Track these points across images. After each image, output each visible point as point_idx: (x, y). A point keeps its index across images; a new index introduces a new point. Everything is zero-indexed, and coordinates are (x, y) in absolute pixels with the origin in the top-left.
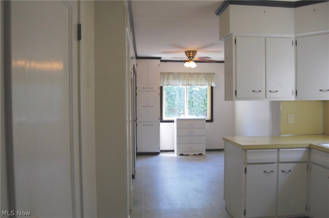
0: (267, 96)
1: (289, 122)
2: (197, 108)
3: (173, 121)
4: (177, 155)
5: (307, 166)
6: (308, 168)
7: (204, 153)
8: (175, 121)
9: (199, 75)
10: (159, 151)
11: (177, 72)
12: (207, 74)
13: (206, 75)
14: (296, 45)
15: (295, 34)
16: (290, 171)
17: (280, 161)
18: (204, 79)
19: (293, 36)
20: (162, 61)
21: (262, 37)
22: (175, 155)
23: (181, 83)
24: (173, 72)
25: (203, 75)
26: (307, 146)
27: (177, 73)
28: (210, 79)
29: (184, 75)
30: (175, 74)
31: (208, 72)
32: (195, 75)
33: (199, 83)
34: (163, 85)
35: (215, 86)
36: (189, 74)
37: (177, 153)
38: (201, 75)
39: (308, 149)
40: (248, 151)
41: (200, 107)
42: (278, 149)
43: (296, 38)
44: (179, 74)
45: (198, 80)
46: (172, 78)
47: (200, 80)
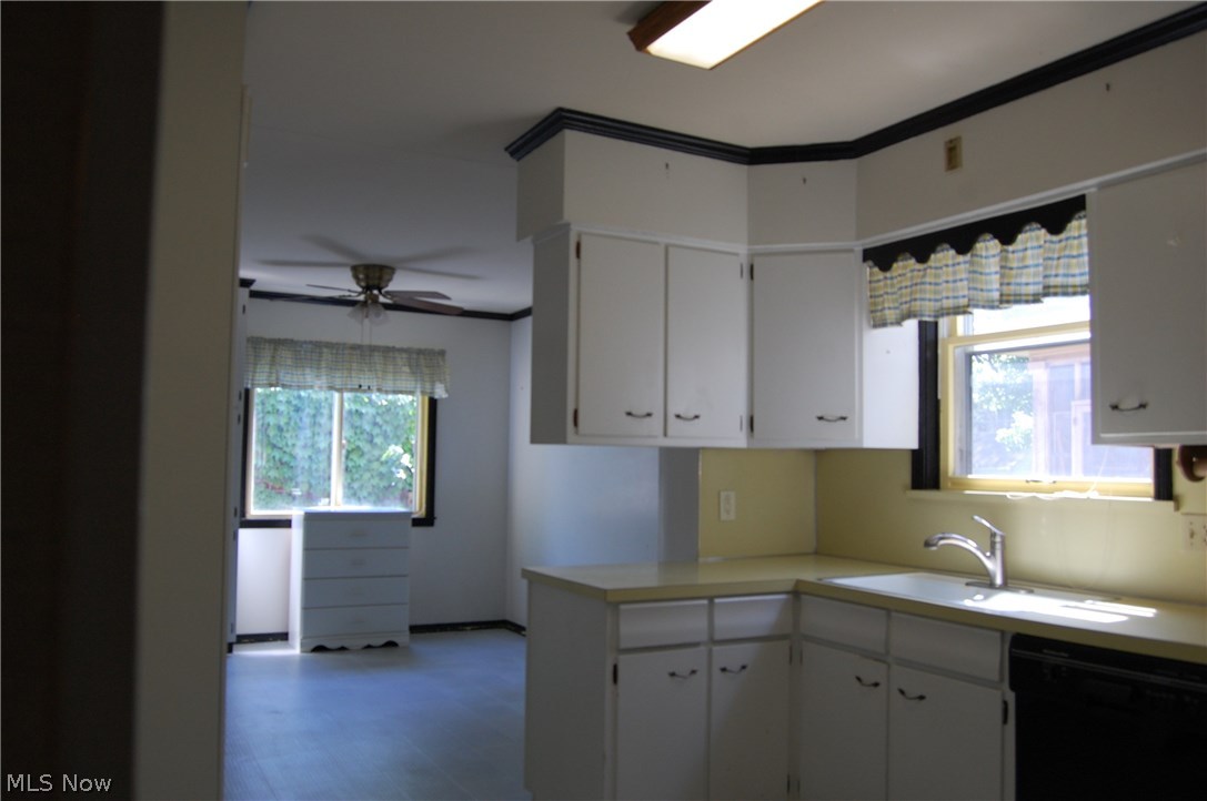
0: (670, 432)
1: (724, 516)
2: (361, 476)
3: (285, 523)
4: (302, 652)
5: (791, 649)
6: (795, 657)
7: (403, 638)
8: (293, 524)
9: (391, 354)
10: (234, 639)
11: (308, 339)
12: (420, 352)
13: (414, 356)
14: (752, 277)
15: (751, 242)
16: (744, 667)
17: (718, 636)
18: (406, 369)
19: (742, 249)
20: (255, 295)
21: (656, 243)
22: (294, 650)
23: (323, 381)
24: (296, 339)
25: (404, 355)
26: (789, 587)
27: (311, 342)
28: (426, 371)
29: (334, 351)
30: (301, 346)
31: (423, 347)
32: (376, 354)
33: (389, 384)
34: (253, 384)
35: (445, 395)
36: (354, 347)
37: (302, 645)
38: (397, 355)
39: (790, 596)
40: (623, 607)
41: (375, 473)
42: (711, 599)
43: (752, 256)
44: (318, 346)
45: (385, 372)
46: (289, 362)
47: (394, 372)
